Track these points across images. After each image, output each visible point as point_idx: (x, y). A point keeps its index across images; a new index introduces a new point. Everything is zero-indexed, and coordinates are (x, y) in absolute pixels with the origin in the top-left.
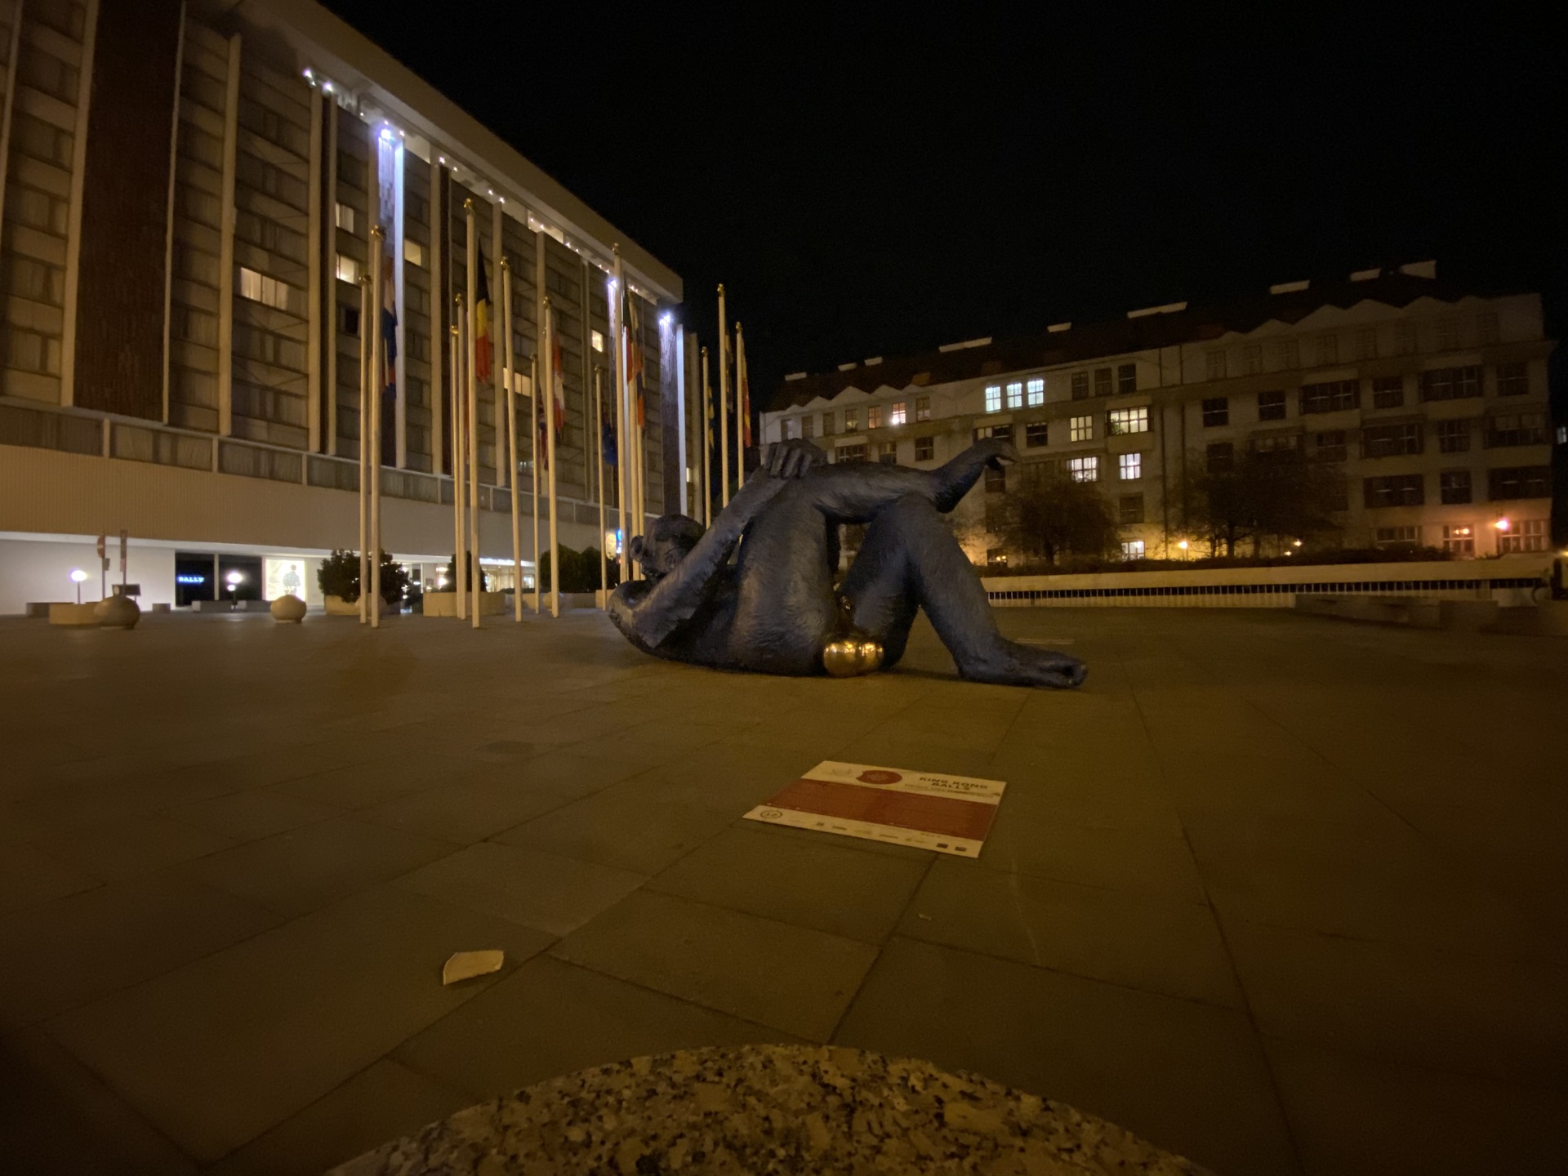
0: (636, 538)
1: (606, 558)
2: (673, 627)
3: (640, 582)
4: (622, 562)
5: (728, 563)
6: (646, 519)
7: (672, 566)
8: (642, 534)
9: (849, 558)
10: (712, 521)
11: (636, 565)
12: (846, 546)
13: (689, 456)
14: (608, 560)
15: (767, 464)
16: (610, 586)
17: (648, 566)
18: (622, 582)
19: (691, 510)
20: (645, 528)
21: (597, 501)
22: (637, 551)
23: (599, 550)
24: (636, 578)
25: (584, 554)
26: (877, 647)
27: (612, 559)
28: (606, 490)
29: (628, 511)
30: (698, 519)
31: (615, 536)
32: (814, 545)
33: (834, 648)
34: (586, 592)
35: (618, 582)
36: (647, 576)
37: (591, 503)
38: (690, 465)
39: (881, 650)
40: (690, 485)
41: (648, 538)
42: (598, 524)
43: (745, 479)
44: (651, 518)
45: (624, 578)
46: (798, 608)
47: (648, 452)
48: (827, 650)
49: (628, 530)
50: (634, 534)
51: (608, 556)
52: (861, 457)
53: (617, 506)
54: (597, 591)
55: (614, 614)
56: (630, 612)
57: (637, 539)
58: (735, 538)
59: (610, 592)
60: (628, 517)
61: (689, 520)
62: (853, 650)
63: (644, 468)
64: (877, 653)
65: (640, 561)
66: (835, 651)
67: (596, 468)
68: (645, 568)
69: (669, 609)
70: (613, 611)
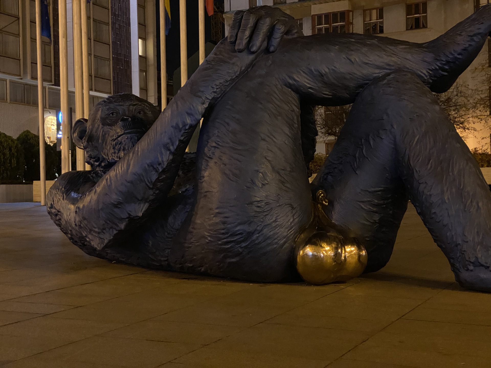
0: (79, 121)
1: (45, 143)
2: (122, 226)
3: (85, 173)
4: (64, 149)
5: (187, 150)
6: (92, 99)
7: (122, 154)
8: (86, 117)
9: (327, 144)
10: (168, 101)
11: (80, 153)
12: (323, 130)
13: (142, 25)
14: (47, 146)
15: (231, 36)
16: (49, 177)
17: (93, 154)
18: (63, 172)
19: (144, 89)
20: (90, 110)
21: (35, 78)
22: (81, 137)
23: (36, 134)
24: (80, 168)
25: (18, 139)
26: (359, 249)
27: (52, 145)
28: (44, 65)
29: (71, 89)
30: (152, 100)
31: (55, 118)
32: (287, 130)
33: (309, 251)
34: (22, 183)
35: (59, 171)
36: (92, 165)
37: (28, 80)
38: (143, 36)
39: (364, 253)
40: (143, 59)
41: (94, 121)
42: (36, 104)
43: (207, 53)
44: (98, 97)
45: (66, 168)
46: (267, 204)
47: (94, 20)
48: (301, 252)
49: (71, 111)
50: (78, 116)
51: (48, 141)
52: (342, 27)
53: (57, 83)
54: (35, 182)
55: (53, 211)
56: (72, 207)
57: (82, 122)
58: (194, 123)
59: (50, 183)
60: (71, 96)
61: (142, 101)
62: (331, 253)
63: (89, 39)
64: (360, 256)
65: (85, 148)
66: (311, 253)
67: (34, 40)
68: (90, 157)
69: (117, 205)
70: (52, 207)
